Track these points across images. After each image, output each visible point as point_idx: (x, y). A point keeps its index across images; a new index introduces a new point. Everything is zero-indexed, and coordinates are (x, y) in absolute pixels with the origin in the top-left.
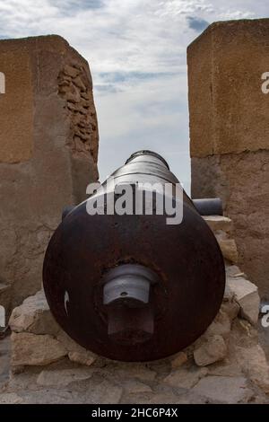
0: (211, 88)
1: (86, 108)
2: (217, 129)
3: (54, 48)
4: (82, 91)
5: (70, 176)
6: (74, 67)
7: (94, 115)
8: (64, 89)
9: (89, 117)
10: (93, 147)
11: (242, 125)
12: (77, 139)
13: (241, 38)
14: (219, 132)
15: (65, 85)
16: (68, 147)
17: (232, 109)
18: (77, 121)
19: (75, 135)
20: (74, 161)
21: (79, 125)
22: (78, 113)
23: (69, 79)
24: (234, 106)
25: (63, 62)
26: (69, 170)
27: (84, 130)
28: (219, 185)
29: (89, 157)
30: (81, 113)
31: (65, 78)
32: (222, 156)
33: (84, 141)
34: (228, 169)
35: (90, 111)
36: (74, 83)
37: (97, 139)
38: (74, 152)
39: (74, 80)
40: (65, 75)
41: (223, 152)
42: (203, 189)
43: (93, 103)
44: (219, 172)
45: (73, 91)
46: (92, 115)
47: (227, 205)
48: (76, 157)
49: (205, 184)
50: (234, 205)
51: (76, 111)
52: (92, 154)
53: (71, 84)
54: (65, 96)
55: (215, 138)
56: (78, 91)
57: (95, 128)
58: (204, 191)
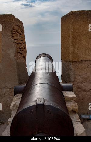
0: (70, 36)
1: (22, 40)
2: (72, 52)
3: (10, 20)
4: (20, 34)
5: (16, 68)
6: (17, 26)
7: (25, 43)
8: (14, 35)
9: (23, 44)
10: (24, 55)
11: (81, 51)
12: (19, 54)
13: (82, 18)
14: (72, 53)
15: (14, 33)
16: (15, 58)
17: (77, 45)
18: (19, 47)
19: (18, 52)
20: (17, 63)
21: (19, 48)
22: (19, 44)
23: (16, 31)
24: (78, 44)
25: (13, 25)
26: (16, 66)
27: (21, 50)
28: (72, 73)
29: (23, 60)
30: (20, 43)
31: (14, 31)
32: (73, 62)
33: (21, 54)
34: (75, 67)
35: (23, 41)
36: (17, 32)
37: (26, 52)
38: (17, 59)
39: (17, 31)
40: (14, 30)
41: (73, 61)
42: (66, 73)
43: (24, 38)
44: (72, 68)
45: (17, 35)
46: (24, 43)
47: (74, 80)
48: (18, 61)
49: (66, 71)
50: (77, 80)
51: (18, 43)
52: (24, 58)
53: (16, 33)
54: (14, 38)
55: (71, 55)
56: (19, 35)
57: (25, 48)
58: (66, 74)
